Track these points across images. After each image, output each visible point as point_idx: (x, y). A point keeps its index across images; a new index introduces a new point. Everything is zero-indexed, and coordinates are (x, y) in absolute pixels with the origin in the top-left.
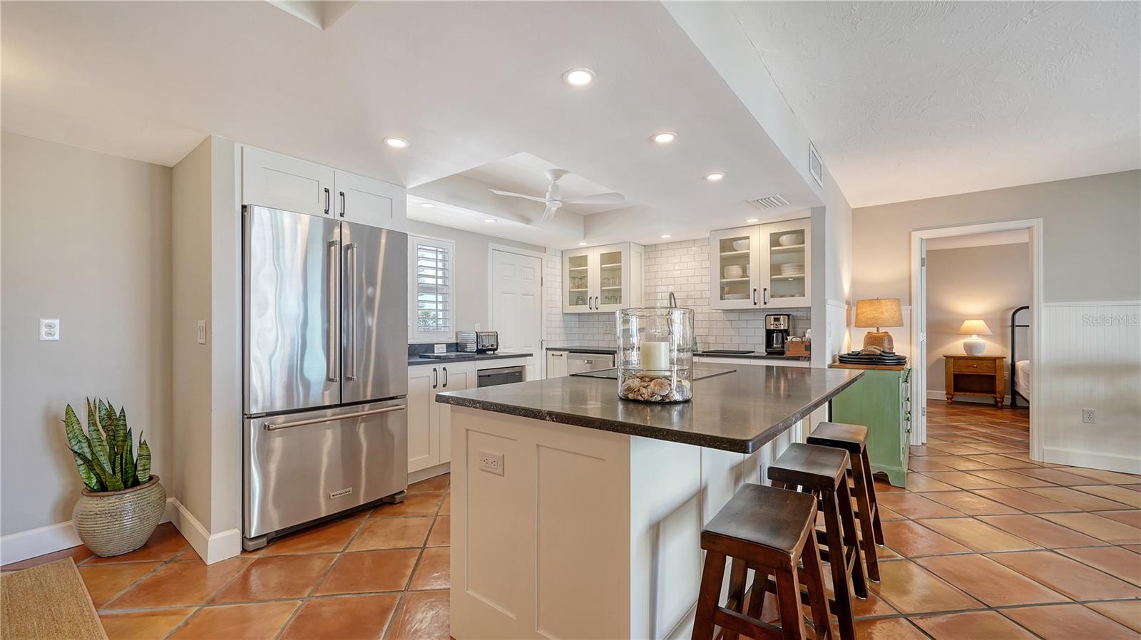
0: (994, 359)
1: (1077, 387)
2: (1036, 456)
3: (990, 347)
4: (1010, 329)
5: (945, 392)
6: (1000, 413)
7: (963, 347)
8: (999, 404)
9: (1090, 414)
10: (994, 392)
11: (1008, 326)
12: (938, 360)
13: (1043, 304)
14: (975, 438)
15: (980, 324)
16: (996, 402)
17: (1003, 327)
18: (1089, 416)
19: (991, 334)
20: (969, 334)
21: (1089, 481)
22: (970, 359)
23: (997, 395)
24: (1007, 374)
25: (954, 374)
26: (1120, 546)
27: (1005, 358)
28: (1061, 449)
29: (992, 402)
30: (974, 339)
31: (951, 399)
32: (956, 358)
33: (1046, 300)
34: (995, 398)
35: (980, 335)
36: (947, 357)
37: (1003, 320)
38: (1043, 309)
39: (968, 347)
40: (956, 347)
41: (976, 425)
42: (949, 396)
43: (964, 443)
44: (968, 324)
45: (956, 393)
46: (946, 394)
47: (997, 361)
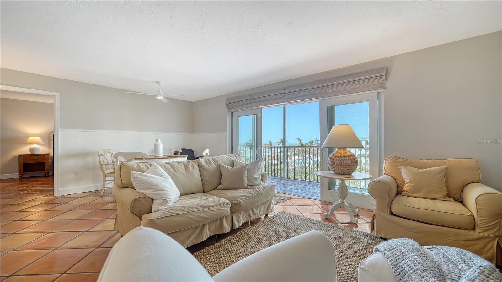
0: (44, 155)
1: (72, 163)
2: (56, 194)
3: (42, 149)
4: (53, 141)
5: (18, 174)
6: (47, 179)
7: (29, 149)
8: (47, 175)
9: (76, 172)
10: (45, 170)
11: (51, 140)
12: (14, 158)
13: (59, 129)
14: (30, 193)
15: (38, 138)
16: (46, 174)
17: (49, 140)
18: (76, 173)
19: (43, 143)
20: (32, 143)
21: (74, 198)
22: (33, 156)
23: (46, 171)
24: (50, 161)
25: (23, 164)
26: (77, 219)
27: (50, 154)
28: (67, 188)
29: (44, 174)
30: (35, 146)
31: (21, 176)
32: (24, 156)
33: (61, 128)
34: (45, 172)
35: (37, 144)
36: (19, 155)
37: (49, 137)
38: (59, 131)
39: (31, 150)
40: (25, 150)
41: (33, 187)
42: (20, 175)
43: (23, 197)
44: (31, 138)
45: (24, 173)
46: (19, 174)
47: (46, 155)
